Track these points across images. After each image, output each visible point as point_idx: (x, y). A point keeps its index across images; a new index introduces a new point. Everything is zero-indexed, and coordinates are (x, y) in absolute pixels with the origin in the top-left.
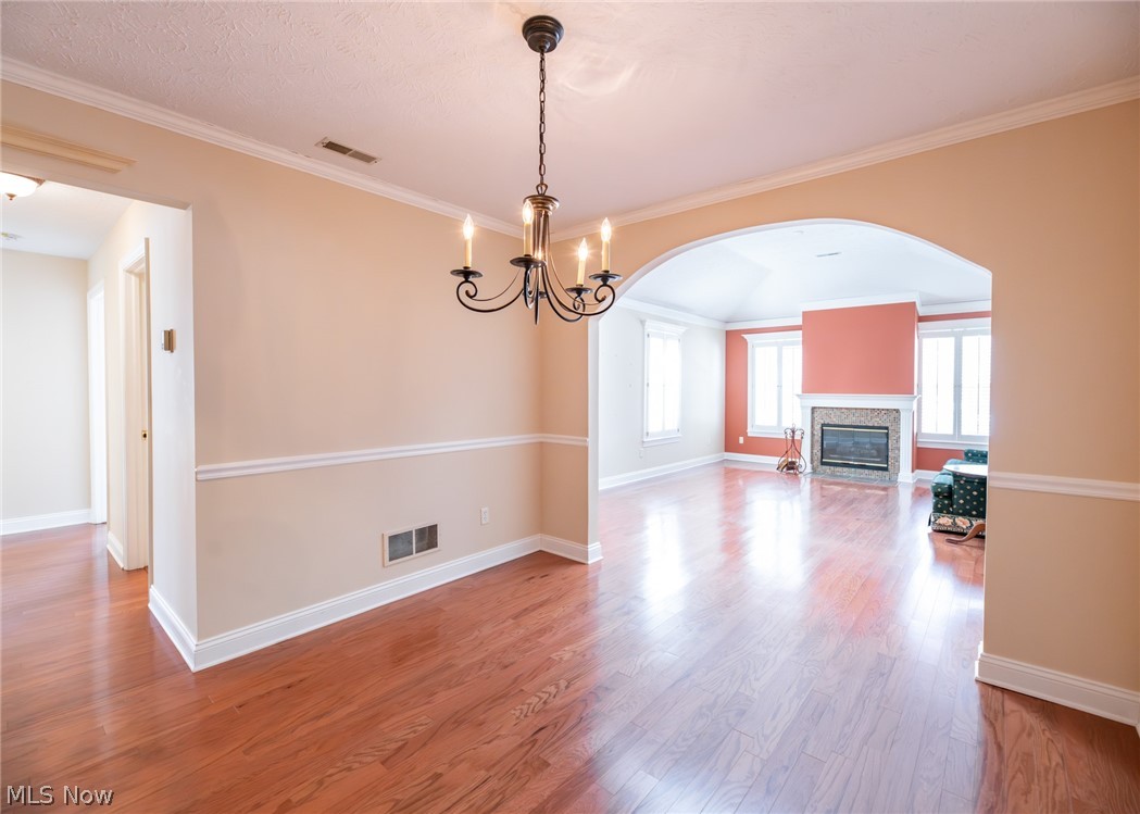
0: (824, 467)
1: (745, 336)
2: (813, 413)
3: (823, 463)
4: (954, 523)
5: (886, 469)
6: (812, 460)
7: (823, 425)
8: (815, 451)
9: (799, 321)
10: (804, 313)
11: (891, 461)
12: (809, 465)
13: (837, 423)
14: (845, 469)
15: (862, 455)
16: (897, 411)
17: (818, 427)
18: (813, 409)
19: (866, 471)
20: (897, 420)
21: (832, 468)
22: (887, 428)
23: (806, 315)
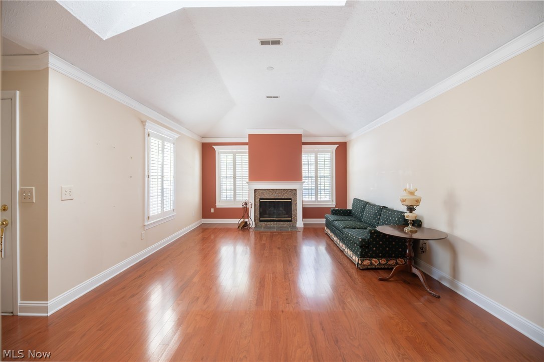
0: (261, 223)
1: (214, 147)
2: (255, 193)
3: (261, 221)
4: (371, 263)
5: (291, 221)
6: (255, 219)
7: (260, 199)
8: (256, 214)
9: (246, 140)
10: (249, 135)
11: (293, 216)
12: (254, 223)
13: (267, 197)
14: (272, 223)
15: (279, 214)
16: (295, 190)
17: (258, 201)
18: (255, 190)
19: (282, 223)
20: (295, 194)
21: (265, 223)
22: (291, 199)
23: (250, 136)
